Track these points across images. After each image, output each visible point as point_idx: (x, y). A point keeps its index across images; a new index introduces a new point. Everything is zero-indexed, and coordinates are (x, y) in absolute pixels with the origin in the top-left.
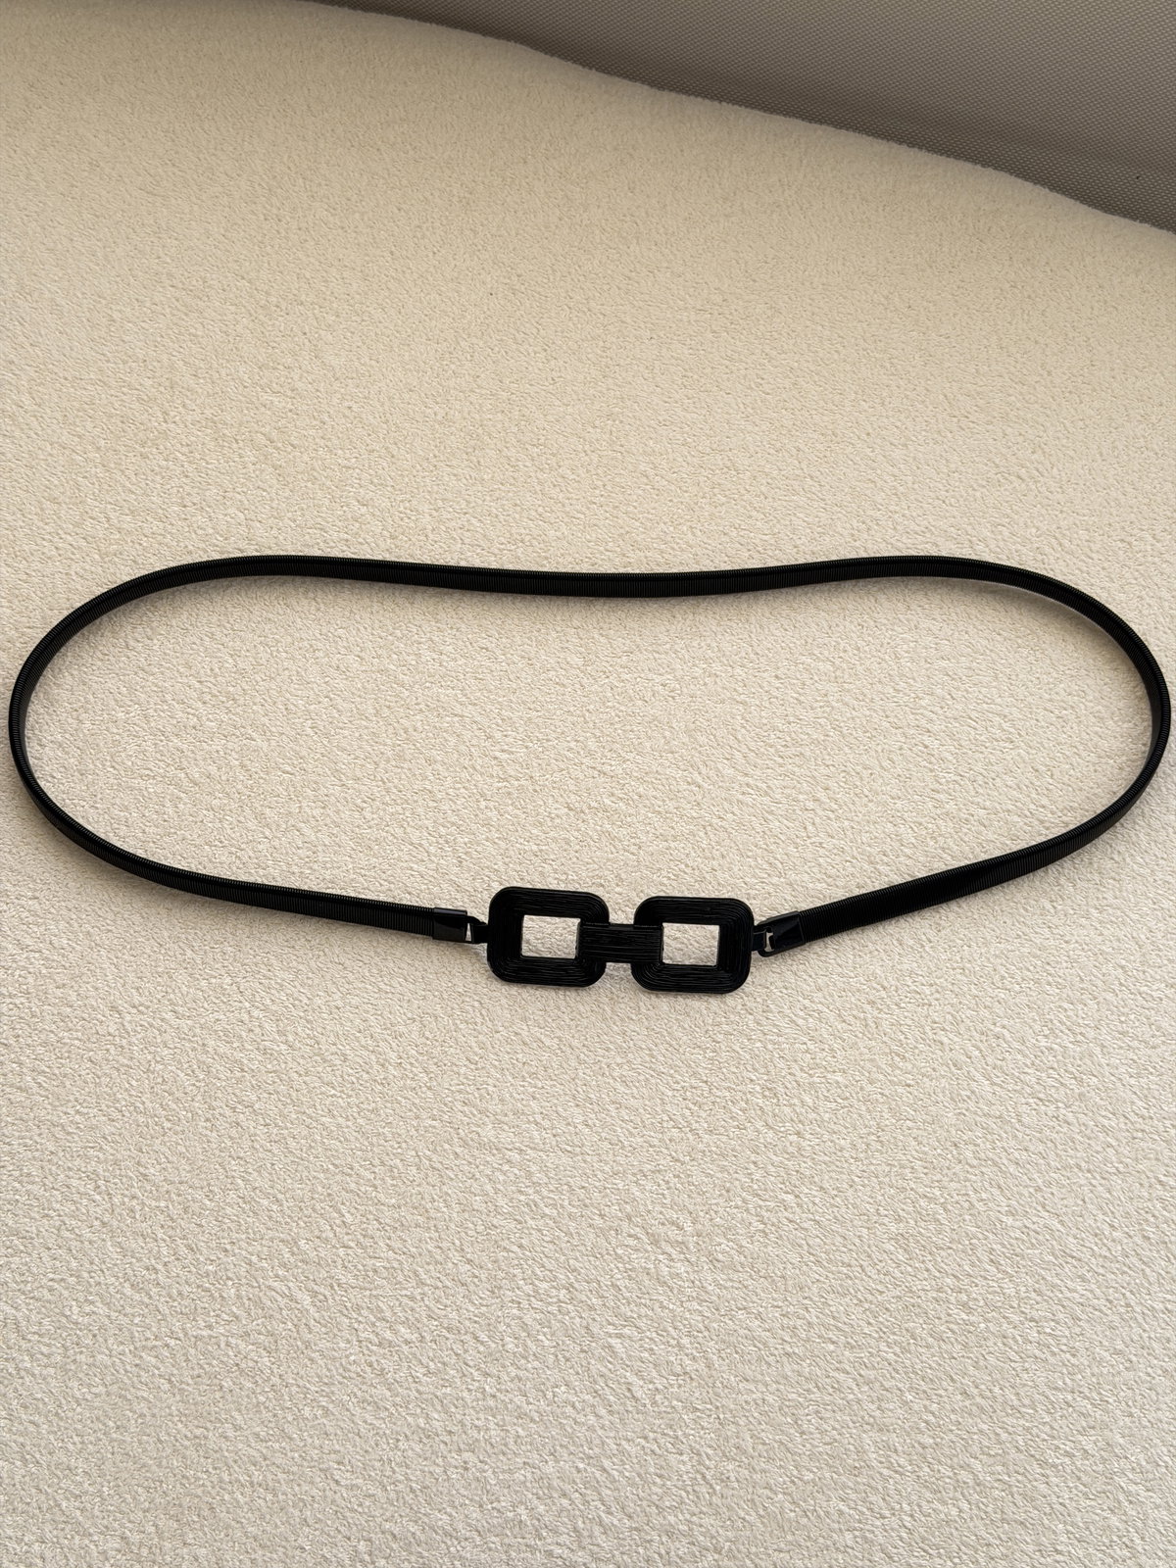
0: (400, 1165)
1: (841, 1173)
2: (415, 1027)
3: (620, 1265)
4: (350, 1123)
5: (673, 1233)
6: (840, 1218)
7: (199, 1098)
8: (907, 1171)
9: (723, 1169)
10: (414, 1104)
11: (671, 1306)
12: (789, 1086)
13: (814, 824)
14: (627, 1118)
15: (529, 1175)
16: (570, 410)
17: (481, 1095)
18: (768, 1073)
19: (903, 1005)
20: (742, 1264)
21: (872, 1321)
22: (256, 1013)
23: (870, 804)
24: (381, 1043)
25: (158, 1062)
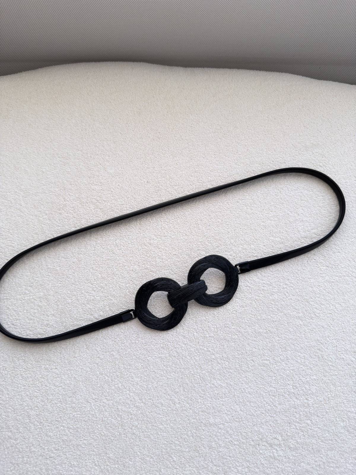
0: (187, 437)
1: (323, 409)
2: (181, 389)
3: (262, 456)
4: (168, 426)
5: (276, 442)
6: (326, 425)
7: (120, 427)
8: (342, 404)
9: (287, 416)
10: (187, 415)
11: (281, 466)
12: (300, 383)
13: (287, 292)
14: (253, 406)
15: (227, 432)
16: (184, 172)
17: (207, 408)
18: (293, 381)
19: (328, 348)
20: (299, 448)
21: (342, 457)
22: (131, 394)
23: (303, 282)
24: (172, 397)
25: (105, 417)
